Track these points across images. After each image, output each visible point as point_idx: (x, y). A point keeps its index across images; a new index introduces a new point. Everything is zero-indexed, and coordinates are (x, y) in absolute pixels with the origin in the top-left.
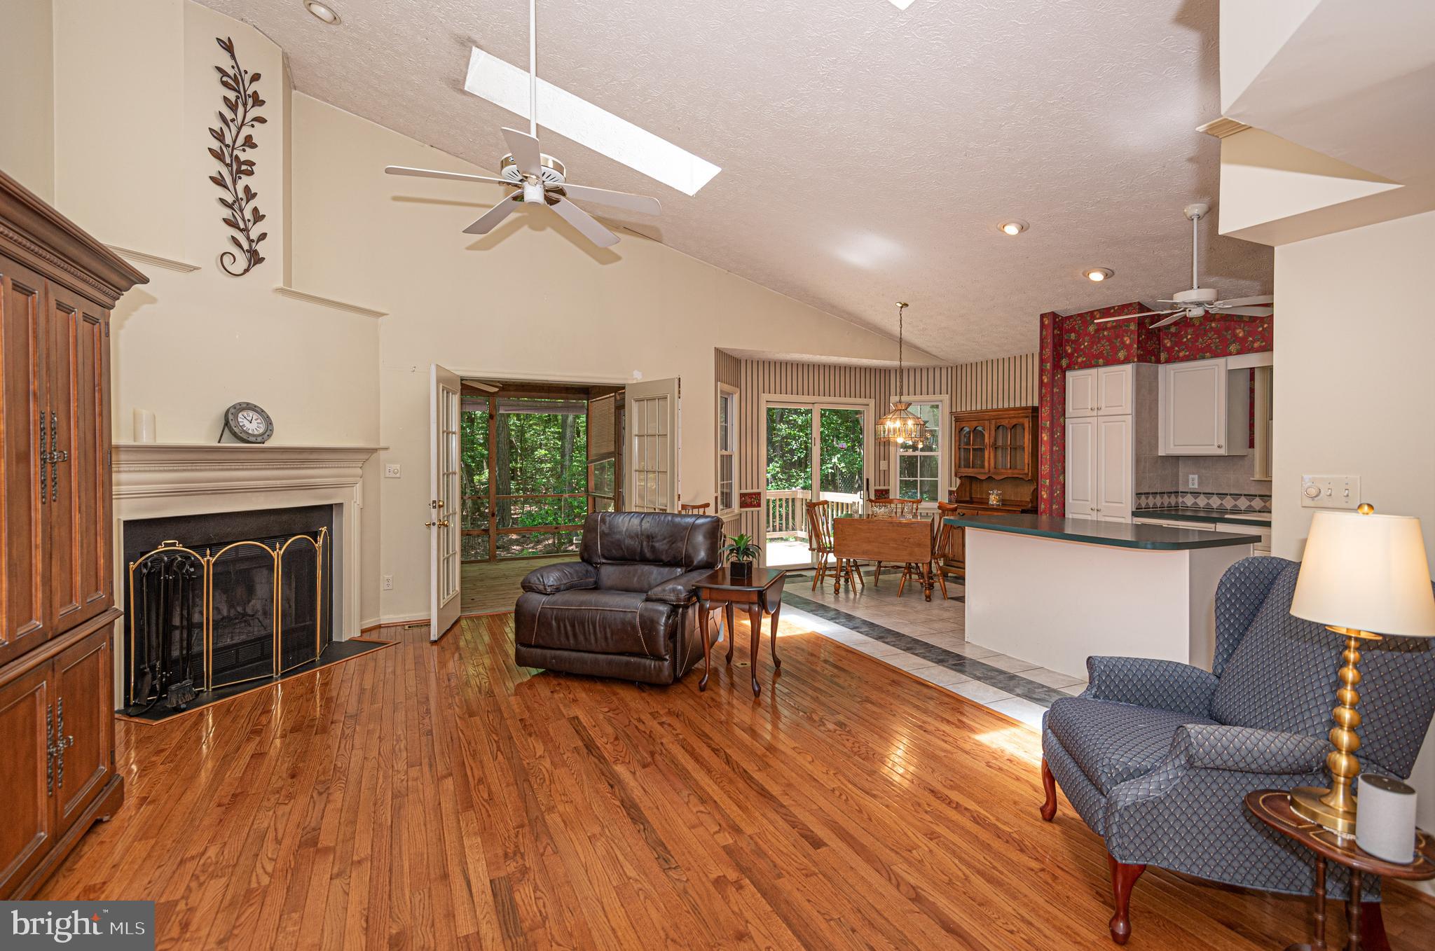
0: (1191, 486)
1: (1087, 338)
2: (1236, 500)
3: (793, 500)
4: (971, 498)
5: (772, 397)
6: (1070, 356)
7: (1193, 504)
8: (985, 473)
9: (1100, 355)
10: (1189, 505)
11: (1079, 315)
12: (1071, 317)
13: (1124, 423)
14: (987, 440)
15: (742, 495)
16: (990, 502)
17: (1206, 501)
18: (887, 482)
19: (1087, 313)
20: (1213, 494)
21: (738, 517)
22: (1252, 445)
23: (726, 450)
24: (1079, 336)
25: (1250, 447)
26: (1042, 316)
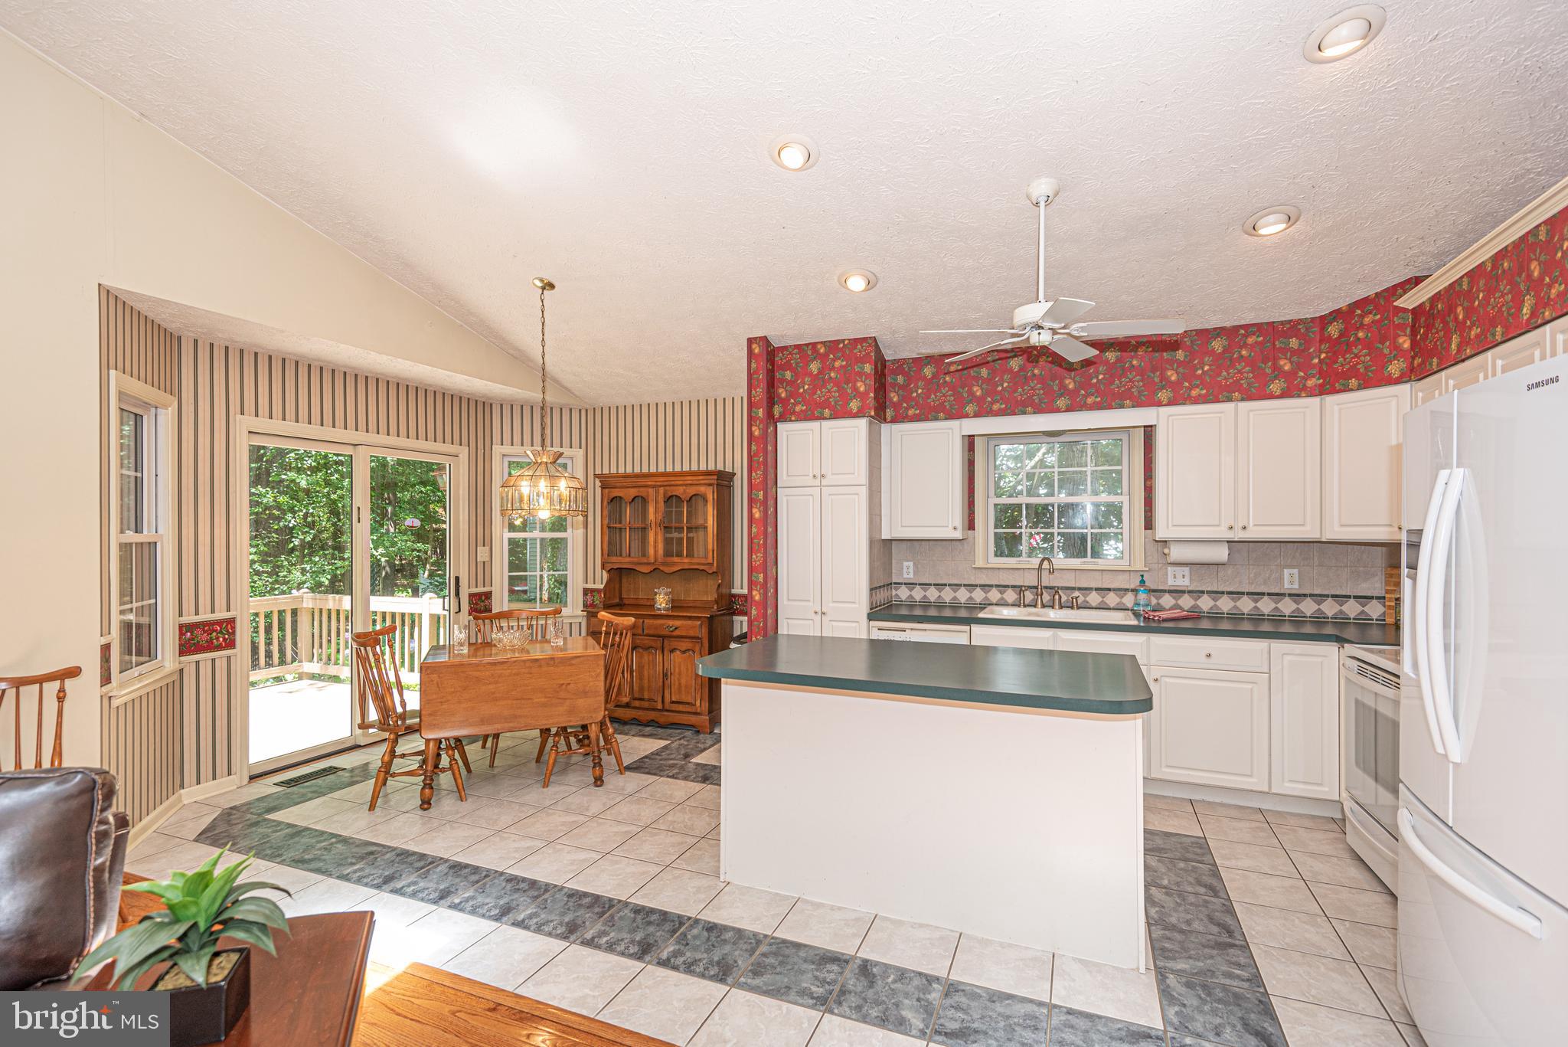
0: (905, 576)
1: (807, 379)
2: (955, 592)
3: (294, 612)
4: (621, 599)
5: (262, 424)
6: (784, 402)
7: (908, 598)
8: (648, 564)
9: (825, 404)
10: (904, 599)
11: (798, 347)
12: (785, 348)
13: (856, 496)
14: (651, 516)
15: (183, 629)
16: (658, 606)
17: (922, 593)
18: (488, 579)
19: (807, 345)
20: (930, 584)
21: (176, 677)
22: (971, 526)
23: (138, 529)
24: (796, 375)
25: (969, 529)
26: (750, 341)
